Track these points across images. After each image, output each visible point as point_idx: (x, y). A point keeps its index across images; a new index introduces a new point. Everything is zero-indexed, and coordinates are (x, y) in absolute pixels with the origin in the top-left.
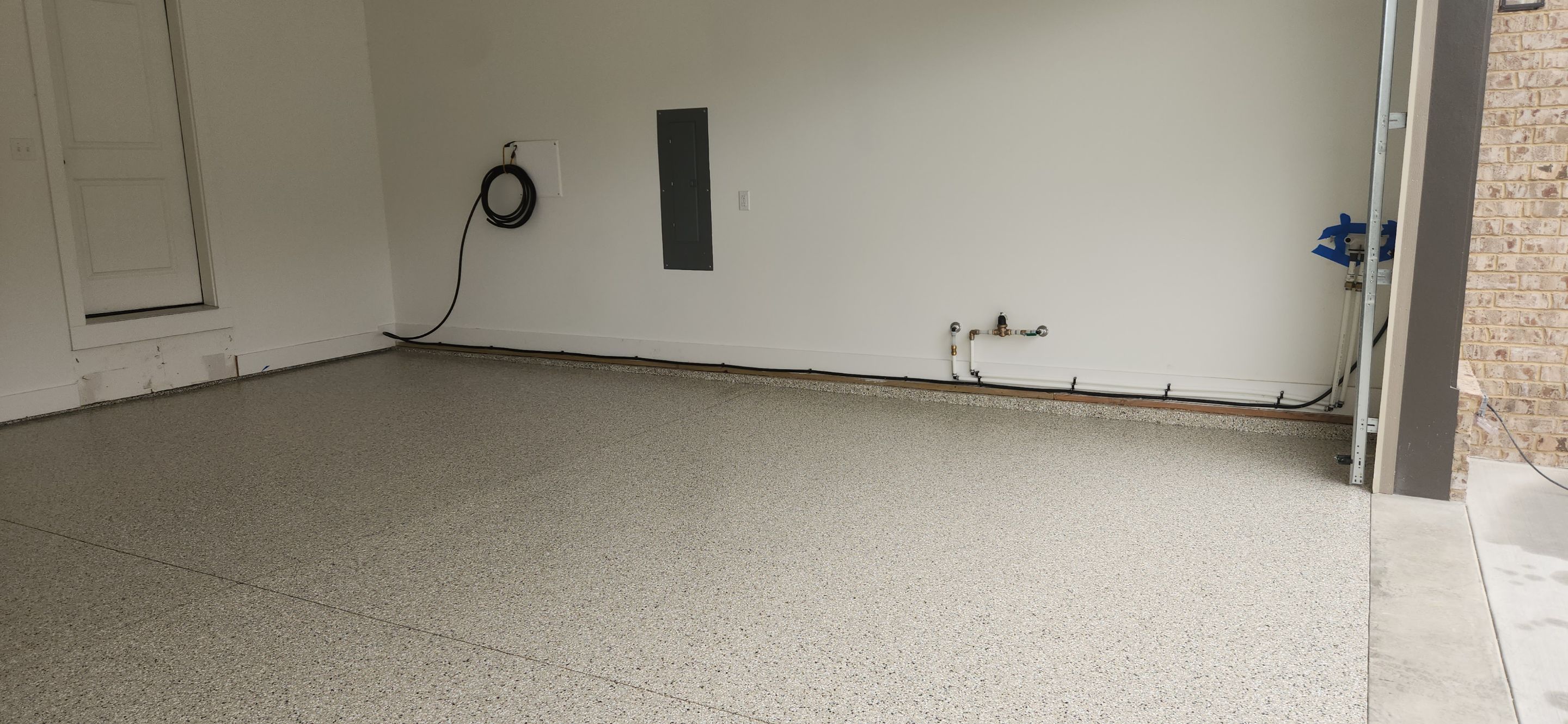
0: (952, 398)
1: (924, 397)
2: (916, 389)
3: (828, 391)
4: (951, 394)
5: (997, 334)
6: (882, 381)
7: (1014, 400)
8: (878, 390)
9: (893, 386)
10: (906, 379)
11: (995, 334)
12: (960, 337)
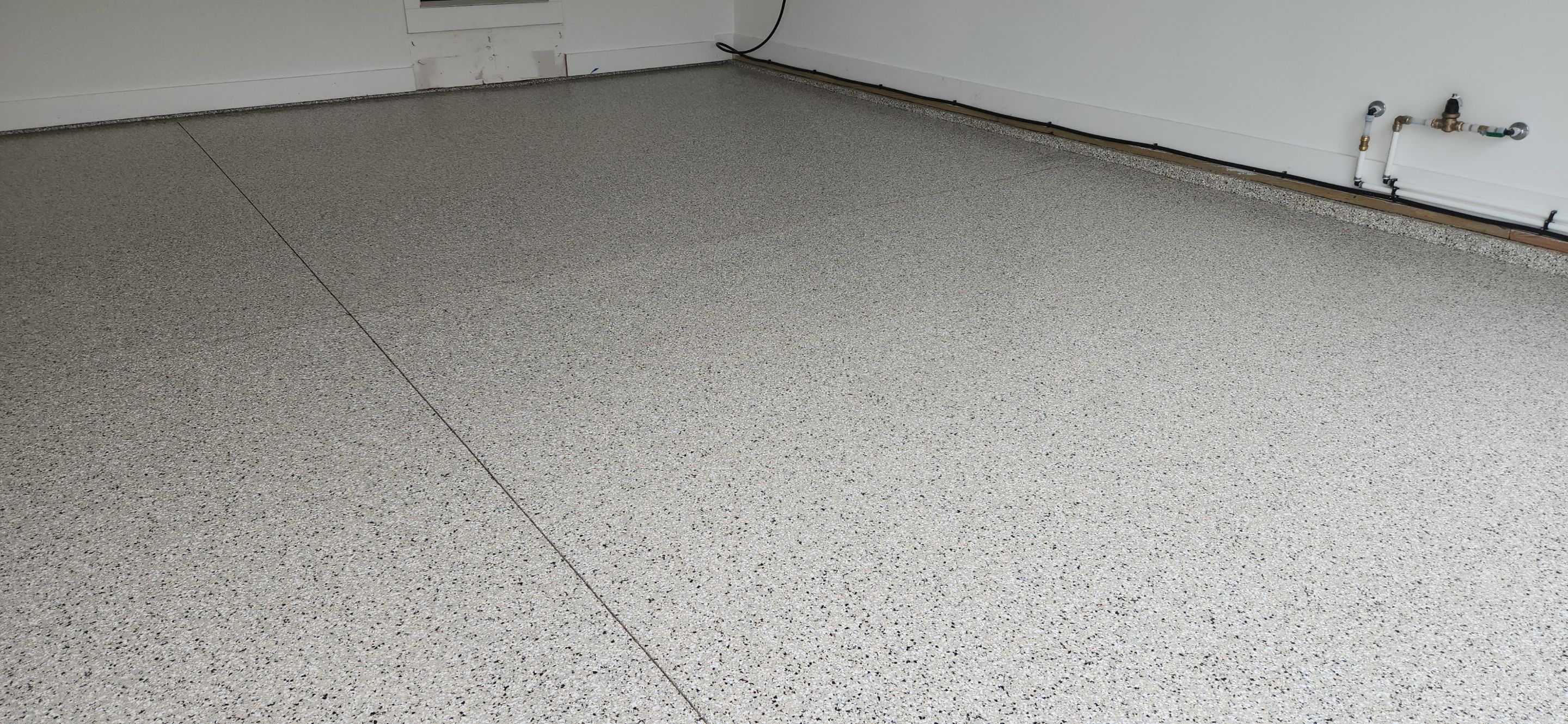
0: (1345, 212)
1: (1304, 205)
2: (1296, 191)
3: (1173, 176)
4: (1344, 207)
5: (1439, 127)
6: (1250, 173)
7: (1440, 230)
8: (1240, 186)
9: (1263, 183)
10: (1284, 175)
11: (1435, 127)
12: (1380, 124)
